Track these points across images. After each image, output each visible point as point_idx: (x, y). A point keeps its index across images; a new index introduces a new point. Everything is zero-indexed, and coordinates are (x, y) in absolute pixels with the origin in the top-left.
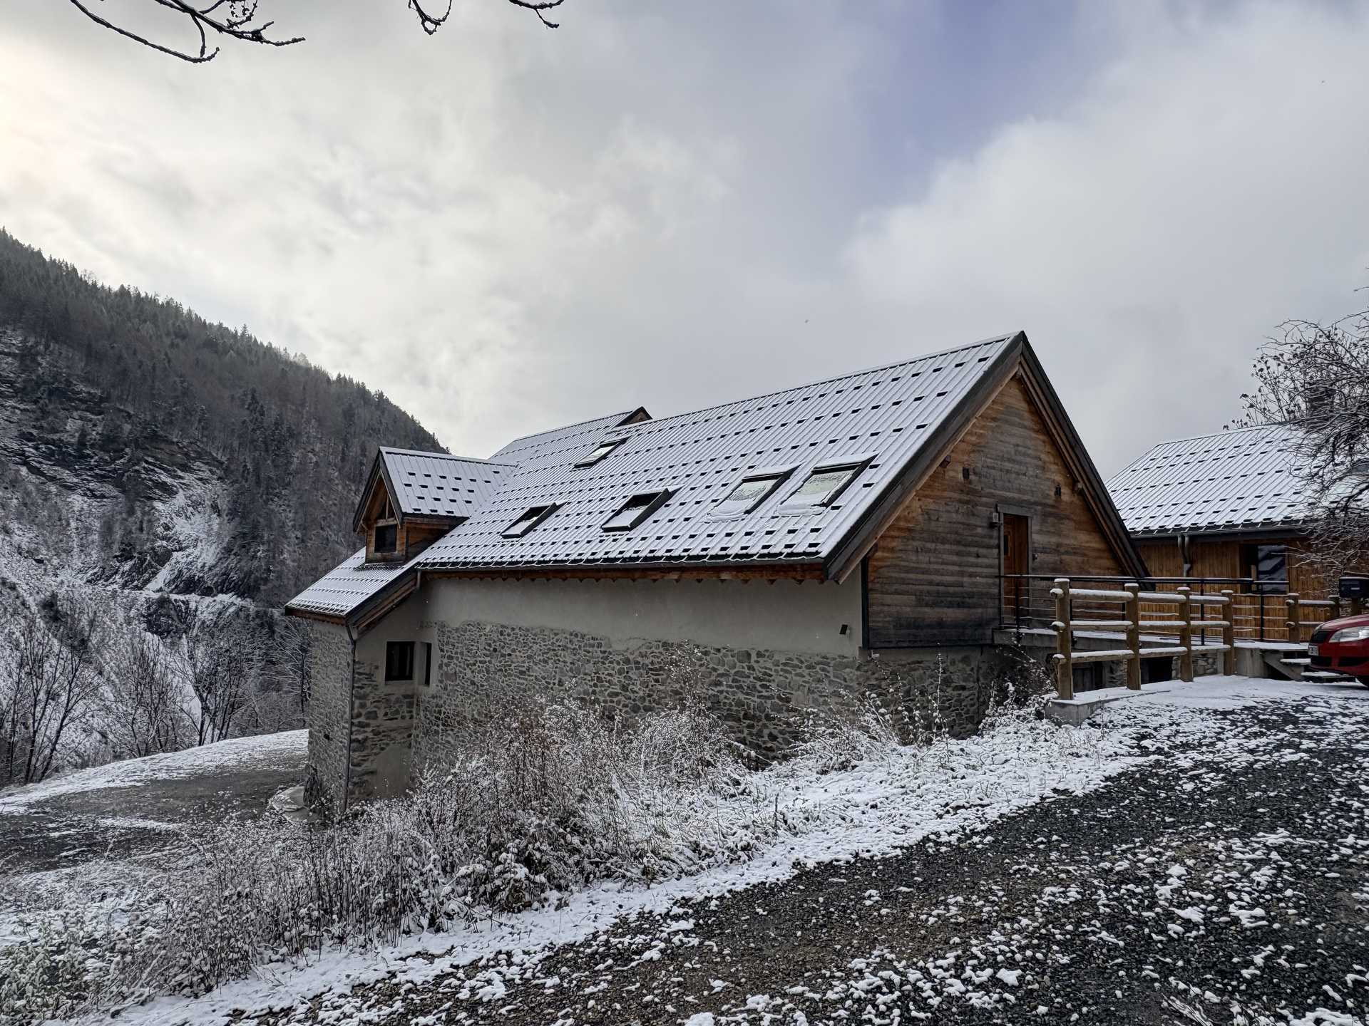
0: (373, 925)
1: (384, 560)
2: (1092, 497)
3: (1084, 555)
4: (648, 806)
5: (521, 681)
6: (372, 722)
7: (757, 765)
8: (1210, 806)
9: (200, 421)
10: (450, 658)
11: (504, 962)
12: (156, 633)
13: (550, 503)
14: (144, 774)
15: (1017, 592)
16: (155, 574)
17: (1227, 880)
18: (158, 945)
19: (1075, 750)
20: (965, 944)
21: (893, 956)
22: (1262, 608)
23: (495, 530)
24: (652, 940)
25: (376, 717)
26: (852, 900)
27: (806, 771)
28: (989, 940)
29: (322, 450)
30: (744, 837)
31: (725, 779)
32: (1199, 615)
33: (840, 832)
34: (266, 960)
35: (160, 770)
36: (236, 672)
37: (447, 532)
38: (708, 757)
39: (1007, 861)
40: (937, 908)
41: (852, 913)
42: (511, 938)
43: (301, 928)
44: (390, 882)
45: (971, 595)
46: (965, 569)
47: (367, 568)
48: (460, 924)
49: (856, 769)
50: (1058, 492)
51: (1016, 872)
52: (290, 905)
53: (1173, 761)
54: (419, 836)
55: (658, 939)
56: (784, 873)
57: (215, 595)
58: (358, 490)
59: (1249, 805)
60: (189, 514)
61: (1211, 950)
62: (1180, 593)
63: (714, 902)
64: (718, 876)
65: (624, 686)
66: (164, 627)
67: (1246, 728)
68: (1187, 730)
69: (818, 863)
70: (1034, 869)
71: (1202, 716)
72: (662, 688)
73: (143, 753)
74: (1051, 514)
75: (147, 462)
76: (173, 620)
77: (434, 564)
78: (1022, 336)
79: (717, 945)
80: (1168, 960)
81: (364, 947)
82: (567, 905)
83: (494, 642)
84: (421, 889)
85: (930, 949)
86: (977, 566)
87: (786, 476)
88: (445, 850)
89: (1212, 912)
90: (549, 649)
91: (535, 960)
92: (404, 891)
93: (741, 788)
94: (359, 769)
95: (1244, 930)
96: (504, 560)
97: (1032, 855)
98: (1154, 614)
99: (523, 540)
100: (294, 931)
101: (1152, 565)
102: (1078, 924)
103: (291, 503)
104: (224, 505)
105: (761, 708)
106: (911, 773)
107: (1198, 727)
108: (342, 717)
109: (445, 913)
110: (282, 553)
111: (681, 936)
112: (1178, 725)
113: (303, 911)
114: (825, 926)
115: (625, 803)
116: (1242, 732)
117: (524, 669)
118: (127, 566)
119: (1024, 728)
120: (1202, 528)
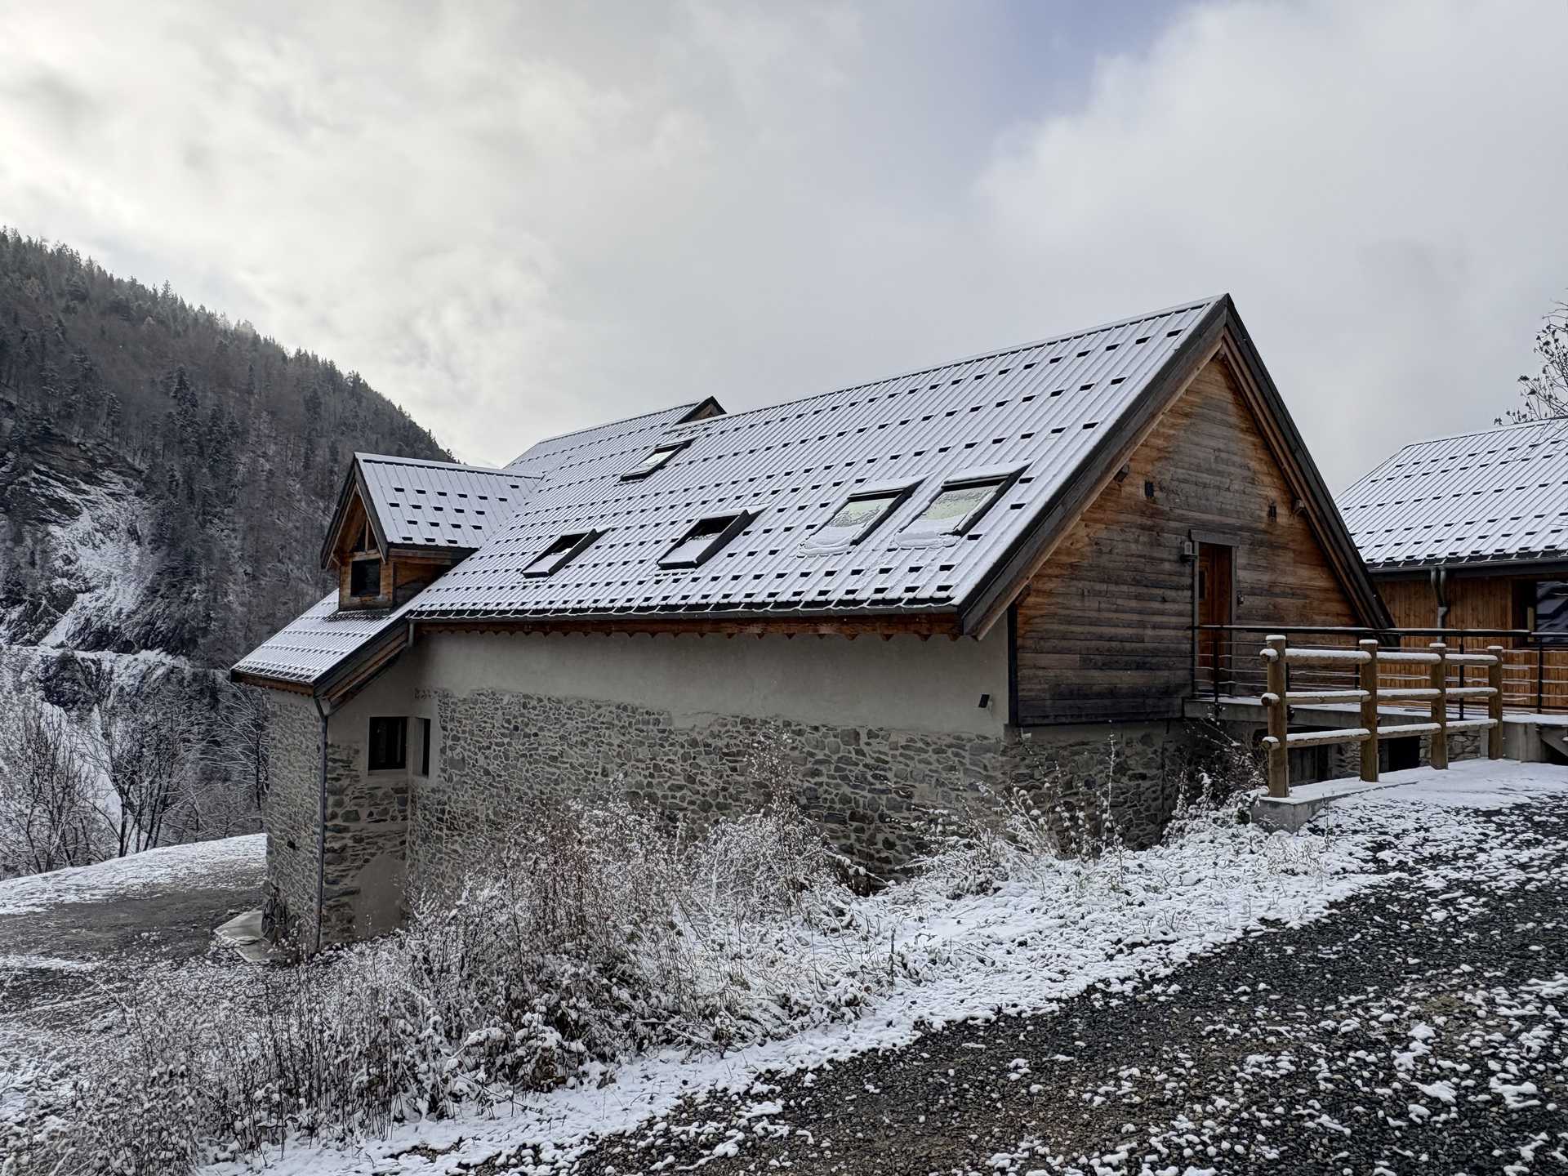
0: (354, 1111)
1: (363, 606)
2: (1316, 517)
3: (1306, 597)
4: (722, 946)
5: (554, 770)
6: (352, 826)
7: (867, 888)
8: (1467, 942)
9: (109, 414)
10: (456, 739)
11: (529, 1160)
12: (58, 703)
13: (588, 530)
14: (46, 896)
15: (1217, 650)
16: (53, 623)
17: (1488, 1044)
18: (65, 1141)
19: (1290, 866)
20: (1142, 1133)
21: (1046, 1150)
22: (1541, 669)
23: (513, 567)
24: (726, 1129)
25: (357, 819)
26: (992, 1073)
27: (932, 895)
28: (1173, 1128)
29: (278, 453)
30: (849, 988)
31: (824, 908)
32: (1457, 679)
33: (977, 980)
34: (211, 1159)
35: (67, 890)
36: (167, 753)
37: (449, 568)
38: (802, 880)
39: (1198, 1018)
40: (1105, 1083)
41: (992, 1091)
42: (539, 1127)
43: (257, 1116)
44: (375, 1053)
45: (1155, 653)
46: (1146, 618)
47: (342, 618)
48: (470, 1108)
49: (999, 893)
50: (1272, 513)
51: (1209, 1035)
52: (241, 1086)
53: (1419, 881)
54: (414, 991)
55: (733, 1127)
56: (901, 1036)
57: (137, 652)
58: (327, 508)
59: (1518, 941)
60: (97, 542)
61: (1465, 1139)
62: (1434, 650)
63: (809, 1077)
64: (816, 1041)
65: (690, 776)
66: (68, 695)
67: (1517, 834)
68: (1438, 837)
69: (948, 1022)
70: (1234, 1030)
71: (1458, 818)
72: (741, 779)
73: (43, 867)
74: (1261, 543)
75: (38, 471)
76: (79, 685)
77: (432, 613)
78: (1227, 303)
79: (813, 1136)
80: (1408, 1153)
81: (342, 1140)
82: (614, 1081)
83: (515, 717)
84: (418, 1063)
85: (1095, 1140)
86: (1162, 613)
87: (905, 494)
88: (449, 1009)
89: (1466, 1088)
90: (589, 727)
91: (571, 1157)
92: (395, 1065)
93: (847, 919)
94: (336, 888)
95: (1508, 1112)
96: (526, 607)
97: (1231, 1011)
98: (1397, 678)
99: (553, 580)
100: (247, 1121)
101: (1396, 609)
102: (1291, 1105)
103: (237, 526)
104: (145, 528)
105: (873, 805)
106: (1073, 899)
107: (1454, 833)
108: (311, 819)
109: (450, 1094)
110: (226, 594)
111: (765, 1123)
112: (1427, 830)
113: (259, 1094)
114: (954, 1108)
115: (690, 943)
116: (1511, 840)
117: (556, 754)
118: (15, 613)
119: (1223, 835)
120: (1463, 558)
